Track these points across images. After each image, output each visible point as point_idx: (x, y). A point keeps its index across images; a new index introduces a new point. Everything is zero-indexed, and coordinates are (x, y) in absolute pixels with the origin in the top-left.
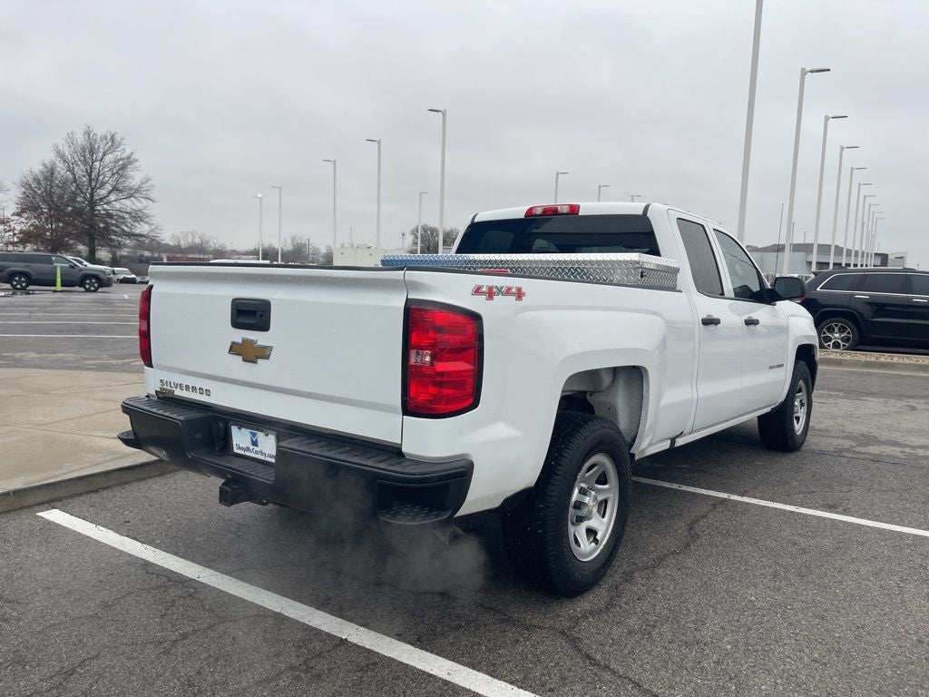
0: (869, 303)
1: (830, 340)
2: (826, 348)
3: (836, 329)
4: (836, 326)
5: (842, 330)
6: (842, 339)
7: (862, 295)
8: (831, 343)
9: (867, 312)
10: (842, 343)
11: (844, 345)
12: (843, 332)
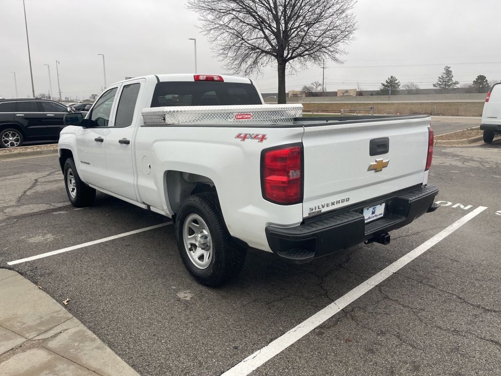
0: (26, 118)
1: (8, 142)
2: (6, 147)
3: (10, 135)
4: (10, 133)
5: (13, 135)
6: (14, 140)
7: (20, 114)
8: (9, 144)
9: (25, 123)
10: (15, 143)
11: (16, 144)
12: (14, 136)
